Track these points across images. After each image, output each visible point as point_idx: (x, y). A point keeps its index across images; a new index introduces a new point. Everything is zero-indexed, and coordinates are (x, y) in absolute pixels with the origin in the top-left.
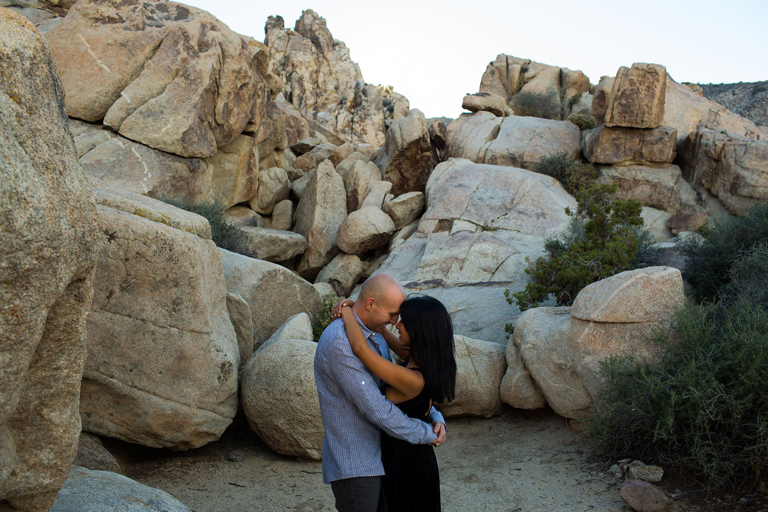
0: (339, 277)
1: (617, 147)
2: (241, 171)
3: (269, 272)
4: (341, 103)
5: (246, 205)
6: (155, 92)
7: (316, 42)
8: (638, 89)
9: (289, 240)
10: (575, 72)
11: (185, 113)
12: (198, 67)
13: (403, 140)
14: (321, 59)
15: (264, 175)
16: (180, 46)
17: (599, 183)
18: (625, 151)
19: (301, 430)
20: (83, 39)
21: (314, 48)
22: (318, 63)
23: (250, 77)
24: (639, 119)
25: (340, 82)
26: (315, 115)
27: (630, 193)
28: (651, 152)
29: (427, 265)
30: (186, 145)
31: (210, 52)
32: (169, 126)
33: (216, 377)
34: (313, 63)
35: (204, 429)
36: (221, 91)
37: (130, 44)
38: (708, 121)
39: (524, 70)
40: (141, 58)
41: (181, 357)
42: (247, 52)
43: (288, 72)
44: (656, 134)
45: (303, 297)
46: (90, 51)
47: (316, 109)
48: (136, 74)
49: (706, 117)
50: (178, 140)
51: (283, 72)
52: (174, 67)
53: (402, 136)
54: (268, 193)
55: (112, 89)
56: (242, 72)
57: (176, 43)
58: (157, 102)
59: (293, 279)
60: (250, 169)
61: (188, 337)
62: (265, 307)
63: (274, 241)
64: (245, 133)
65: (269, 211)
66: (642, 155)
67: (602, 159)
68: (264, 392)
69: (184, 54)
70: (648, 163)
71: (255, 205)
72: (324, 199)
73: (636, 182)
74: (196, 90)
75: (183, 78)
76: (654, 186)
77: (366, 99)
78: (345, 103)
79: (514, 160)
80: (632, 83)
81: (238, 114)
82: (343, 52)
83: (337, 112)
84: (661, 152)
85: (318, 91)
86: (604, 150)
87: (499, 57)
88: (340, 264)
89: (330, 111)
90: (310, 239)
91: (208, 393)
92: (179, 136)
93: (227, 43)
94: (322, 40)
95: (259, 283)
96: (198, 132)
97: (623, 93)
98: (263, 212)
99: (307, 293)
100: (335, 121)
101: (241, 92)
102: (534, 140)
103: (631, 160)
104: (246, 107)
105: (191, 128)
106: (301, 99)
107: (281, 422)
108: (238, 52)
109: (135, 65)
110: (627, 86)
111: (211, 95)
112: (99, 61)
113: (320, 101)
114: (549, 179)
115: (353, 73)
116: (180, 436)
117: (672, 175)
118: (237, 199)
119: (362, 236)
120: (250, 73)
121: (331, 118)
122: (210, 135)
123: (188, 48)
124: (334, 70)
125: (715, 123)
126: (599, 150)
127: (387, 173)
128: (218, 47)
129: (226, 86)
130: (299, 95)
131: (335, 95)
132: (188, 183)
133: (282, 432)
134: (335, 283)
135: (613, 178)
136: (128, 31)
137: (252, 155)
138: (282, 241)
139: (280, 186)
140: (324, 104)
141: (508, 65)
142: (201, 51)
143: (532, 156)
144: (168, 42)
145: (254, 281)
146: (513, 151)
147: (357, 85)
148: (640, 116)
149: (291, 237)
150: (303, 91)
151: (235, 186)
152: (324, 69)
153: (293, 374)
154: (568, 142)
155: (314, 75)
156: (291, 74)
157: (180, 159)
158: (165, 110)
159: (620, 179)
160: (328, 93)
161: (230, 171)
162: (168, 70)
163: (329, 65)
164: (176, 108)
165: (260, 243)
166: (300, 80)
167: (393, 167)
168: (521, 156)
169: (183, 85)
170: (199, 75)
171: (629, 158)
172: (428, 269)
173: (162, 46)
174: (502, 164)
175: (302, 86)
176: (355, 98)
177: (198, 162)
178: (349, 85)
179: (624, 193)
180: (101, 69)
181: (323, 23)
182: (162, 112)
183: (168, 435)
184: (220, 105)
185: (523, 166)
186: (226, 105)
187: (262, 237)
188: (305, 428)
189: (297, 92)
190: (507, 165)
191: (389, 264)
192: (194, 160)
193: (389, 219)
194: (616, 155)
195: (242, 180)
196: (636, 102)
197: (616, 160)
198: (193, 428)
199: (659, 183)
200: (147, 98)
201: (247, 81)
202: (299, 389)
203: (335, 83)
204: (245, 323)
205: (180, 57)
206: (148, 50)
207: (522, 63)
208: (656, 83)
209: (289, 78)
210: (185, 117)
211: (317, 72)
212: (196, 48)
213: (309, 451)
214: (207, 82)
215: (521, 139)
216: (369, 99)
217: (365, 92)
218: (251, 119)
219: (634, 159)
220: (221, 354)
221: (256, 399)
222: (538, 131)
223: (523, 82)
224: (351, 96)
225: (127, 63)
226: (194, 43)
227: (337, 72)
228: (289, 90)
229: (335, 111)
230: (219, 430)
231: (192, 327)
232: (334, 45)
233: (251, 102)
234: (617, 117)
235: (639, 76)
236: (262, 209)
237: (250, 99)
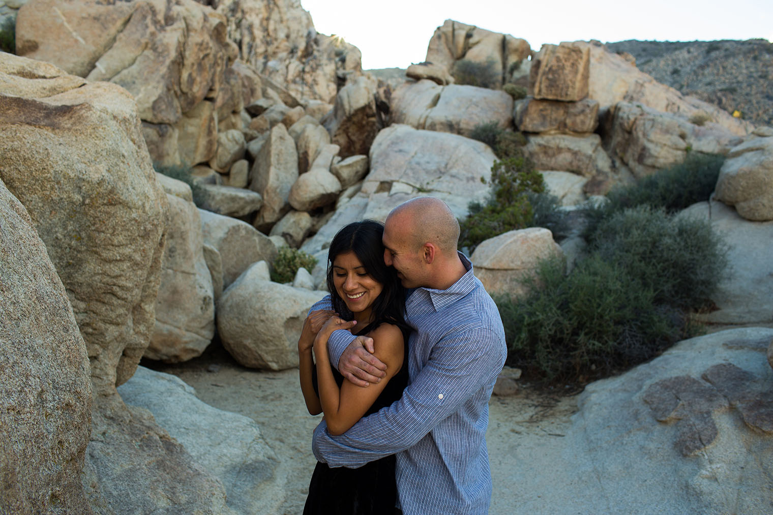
0: (291, 231)
1: (544, 117)
2: (202, 134)
3: (234, 227)
4: (292, 52)
5: (207, 164)
6: (127, 63)
8: (563, 65)
9: (247, 198)
10: (517, 39)
11: (154, 84)
12: (165, 41)
13: (350, 106)
14: (271, 6)
15: (223, 137)
16: (149, 21)
17: (527, 149)
18: (551, 121)
19: (264, 348)
20: (59, 12)
22: (269, 9)
23: (211, 48)
24: (563, 94)
25: (291, 30)
26: (265, 64)
27: (553, 160)
28: (574, 123)
30: (155, 113)
31: (175, 26)
32: (141, 95)
33: (199, 307)
34: (263, 10)
35: (190, 346)
36: (186, 62)
37: (103, 18)
38: (634, 91)
39: (469, 36)
40: (113, 31)
41: (175, 291)
42: (208, 25)
43: (237, 18)
44: (579, 106)
45: (261, 248)
46: (66, 24)
47: (266, 57)
48: (109, 46)
49: (632, 88)
50: (149, 108)
51: (233, 19)
52: (143, 41)
53: (349, 102)
54: (226, 154)
55: (87, 60)
56: (204, 44)
57: (145, 17)
58: (129, 73)
59: (253, 233)
60: (210, 132)
61: (180, 276)
62: (230, 256)
63: (233, 199)
64: (207, 99)
65: (226, 170)
66: (565, 125)
67: (530, 128)
68: (236, 319)
69: (152, 28)
70: (571, 133)
71: (215, 164)
72: (278, 160)
73: (559, 150)
74: (163, 62)
75: (151, 51)
76: (575, 154)
77: (318, 48)
78: (296, 52)
79: (452, 127)
80: (558, 59)
81: (201, 83)
83: (287, 62)
84: (583, 123)
85: (269, 39)
86: (532, 120)
87: (446, 22)
88: (292, 220)
89: (282, 60)
90: (265, 197)
91: (193, 320)
92: (150, 105)
93: (191, 18)
95: (226, 236)
96: (166, 100)
97: (550, 69)
98: (221, 171)
99: (265, 245)
100: (285, 70)
101: (203, 62)
102: (470, 109)
103: (556, 129)
104: (207, 76)
105: (160, 98)
106: (251, 47)
107: (248, 342)
108: (201, 25)
109: (108, 38)
110: (554, 62)
111: (176, 67)
112: (74, 34)
113: (271, 49)
114: (481, 145)
115: (305, 21)
116: (173, 351)
117: (592, 144)
118: (199, 159)
119: (312, 195)
120: (211, 44)
121: (281, 67)
122: (176, 103)
123: (156, 22)
124: (285, 18)
125: (640, 94)
126: (528, 120)
127: (335, 136)
128: (183, 21)
129: (191, 57)
130: (248, 43)
131: (286, 43)
132: (157, 147)
133: (250, 349)
134: (288, 236)
135: (540, 145)
136: (100, 6)
137: (211, 119)
138: (241, 198)
139: (237, 148)
140: (275, 53)
141: (454, 30)
142: (167, 24)
143: (467, 124)
144: (137, 17)
145: (221, 234)
146: (451, 118)
147: (309, 34)
148: (565, 90)
149: (248, 196)
150: (253, 39)
151: (196, 147)
152: (275, 16)
153: (258, 306)
154: (501, 111)
155: (265, 23)
156: (240, 21)
157: (151, 125)
158: (137, 81)
159: (545, 147)
160: (279, 41)
161: (192, 134)
162: (138, 43)
163: (280, 12)
164: (146, 79)
165: (222, 201)
166: (250, 28)
167: (341, 131)
168: (458, 124)
169: (152, 57)
170: (166, 48)
171: (555, 127)
173: (132, 20)
174: (441, 130)
175: (251, 33)
176: (307, 48)
177: (166, 127)
178: (300, 34)
179: (549, 159)
180: (76, 41)
182: (134, 83)
183: (164, 350)
184: (185, 75)
185: (460, 132)
186: (190, 75)
187: (223, 195)
188: (267, 346)
189: (246, 40)
190: (445, 131)
191: (335, 221)
192: (163, 126)
193: (336, 180)
194: (543, 124)
195: (203, 142)
196: (562, 77)
197: (541, 129)
198: (183, 345)
199: (579, 151)
200: (120, 69)
201: (208, 51)
202: (263, 317)
203: (286, 31)
204: (217, 269)
205: (148, 31)
206: (119, 23)
207: (467, 29)
208: (579, 60)
209: (239, 25)
210: (154, 87)
211: (268, 19)
212: (163, 22)
213: (270, 364)
214: (173, 54)
215: (459, 108)
216: (321, 48)
217: (316, 42)
218: (212, 86)
219: (558, 128)
220: (203, 290)
221: (229, 325)
222: (474, 100)
223: (467, 47)
224: (302, 45)
225: (100, 36)
226: (160, 17)
227: (288, 20)
228: (238, 37)
229: (285, 60)
230: (202, 348)
231: (183, 269)
233: (213, 70)
234: (544, 90)
235: (565, 53)
236: (221, 168)
237: (210, 68)
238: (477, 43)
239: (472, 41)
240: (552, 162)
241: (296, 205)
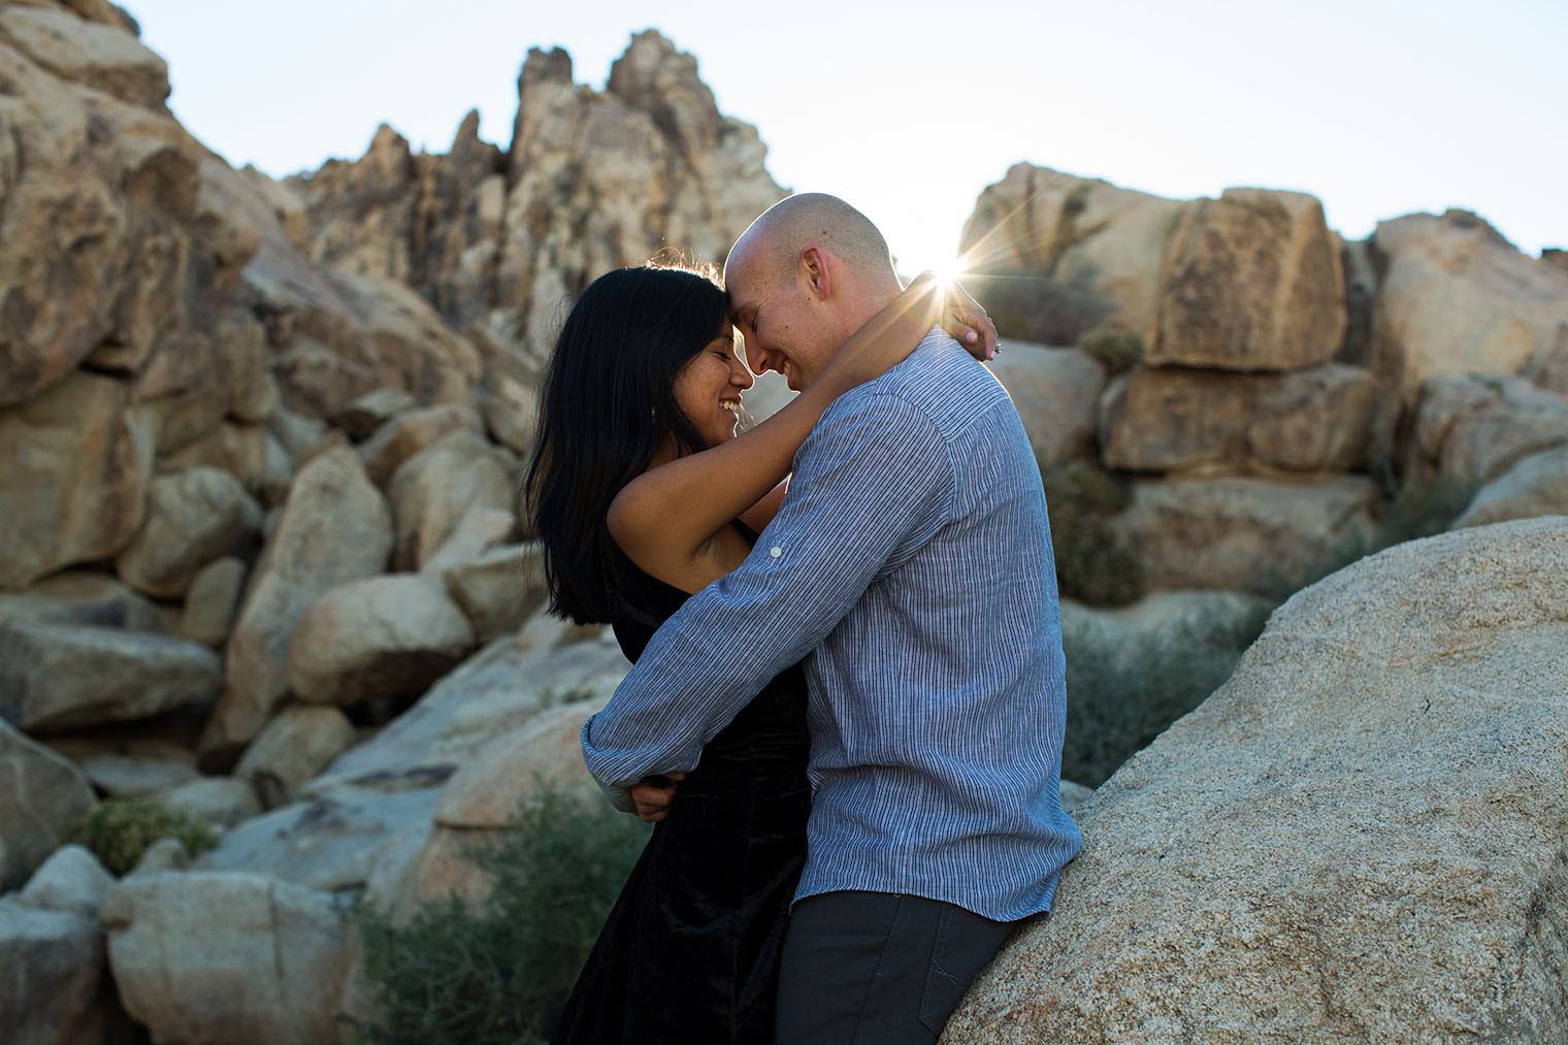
0: (278, 767)
1: (1179, 423)
2: (83, 476)
5: (105, 567)
7: (665, 122)
8: (1232, 258)
14: (679, 173)
15: (168, 490)
17: (1121, 527)
18: (1199, 435)
21: (658, 143)
22: (670, 182)
23: (111, 220)
24: (1233, 345)
27: (1204, 557)
28: (1276, 439)
29: (459, 731)
34: (653, 186)
38: (1553, 356)
39: (1074, 206)
42: (104, 153)
43: (576, 210)
44: (1294, 386)
49: (1548, 344)
51: (563, 212)
54: (173, 538)
56: (79, 204)
60: (113, 469)
63: (101, 662)
64: (91, 367)
65: (174, 589)
66: (1247, 447)
67: (1134, 458)
70: (1269, 471)
71: (134, 570)
72: (300, 558)
73: (1224, 524)
76: (1272, 535)
80: (1215, 241)
81: (61, 319)
82: (748, 151)
84: (1305, 438)
86: (1140, 431)
87: (1013, 171)
88: (287, 732)
90: (232, 663)
93: (38, 130)
94: (686, 117)
97: (1190, 271)
98: (156, 590)
99: (48, 785)
101: (79, 260)
103: (1218, 461)
104: (96, 301)
108: (69, 151)
110: (1200, 250)
117: (1332, 506)
118: (71, 549)
119: (345, 653)
120: (110, 207)
124: (717, 205)
126: (1127, 432)
128: (9, 137)
134: (269, 781)
135: (1162, 510)
137: (119, 431)
138: (126, 661)
139: (211, 522)
141: (1031, 189)
148: (1238, 334)
151: (62, 517)
152: (689, 202)
154: (1056, 406)
155: (656, 222)
156: (585, 217)
159: (1178, 515)
161: (47, 473)
163: (702, 192)
166: (613, 236)
171: (1212, 454)
172: (458, 741)
175: (616, 250)
179: (1191, 554)
181: (689, 65)
186: (16, 293)
187: (69, 648)
194: (1174, 445)
195: (86, 501)
196: (1228, 294)
197: (1169, 460)
199: (1286, 527)
201: (98, 228)
203: (717, 244)
207: (1071, 186)
208: (1283, 243)
211: (665, 211)
218: (116, 330)
219: (1225, 458)
223: (1068, 239)
227: (725, 213)
228: (578, 263)
232: (722, 130)
233: (119, 286)
234: (1172, 338)
235: (1234, 221)
236: (155, 581)
237: (110, 278)
238: (1098, 228)
239: (1083, 221)
240: (1201, 564)
241: (302, 688)
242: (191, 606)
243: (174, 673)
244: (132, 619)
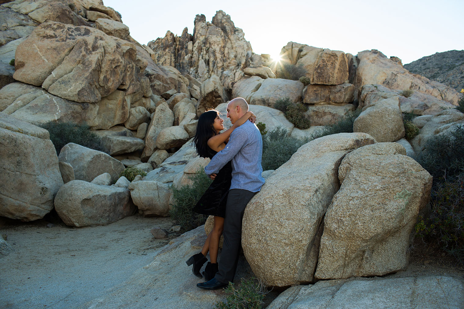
1: (317, 95)
2: (118, 109)
3: (97, 155)
4: (238, 65)
5: (123, 125)
6: (68, 71)
7: (224, 29)
8: (327, 64)
9: (132, 142)
11: (81, 82)
12: (90, 59)
14: (226, 40)
15: (133, 110)
16: (83, 49)
17: (306, 114)
18: (321, 97)
19: (72, 215)
20: (36, 47)
21: (222, 34)
22: (225, 41)
23: (121, 62)
24: (327, 80)
25: (238, 53)
26: (222, 72)
27: (321, 119)
28: (335, 97)
29: (187, 154)
30: (80, 97)
31: (98, 51)
32: (72, 88)
33: (39, 193)
34: (221, 42)
35: (34, 213)
36: (102, 70)
37: (58, 48)
38: (390, 79)
39: (300, 51)
40: (63, 55)
41: (21, 184)
42: (119, 50)
43: (207, 47)
44: (338, 88)
45: (115, 167)
46: (39, 52)
47: (223, 69)
48: (60, 63)
49: (389, 77)
50: (76, 95)
51: (204, 48)
52: (78, 59)
54: (134, 119)
55: (48, 70)
56: (116, 60)
57: (81, 47)
58: (67, 76)
59: (110, 159)
60: (123, 107)
61: (24, 176)
62: (94, 171)
63: (124, 143)
64: (119, 89)
65: (135, 128)
66: (330, 99)
67: (309, 101)
68: (60, 200)
69: (84, 53)
70: (333, 103)
71: (128, 125)
72: (158, 123)
73: (325, 113)
74: (88, 70)
75: (82, 65)
76: (334, 115)
77: (252, 63)
78: (241, 65)
79: (264, 102)
80: (324, 61)
81: (113, 81)
82: (240, 35)
83: (235, 71)
84: (340, 97)
85: (224, 58)
86: (309, 96)
87: (288, 43)
88: (157, 154)
89: (231, 70)
90: (146, 142)
91: (35, 199)
92: (76, 93)
93: (108, 46)
94: (228, 28)
95: (91, 160)
96: (88, 90)
97: (319, 67)
98: (132, 129)
99: (117, 165)
100: (233, 76)
101: (116, 70)
102: (276, 91)
103: (324, 102)
104: (119, 77)
105: (83, 89)
106: (214, 63)
107: (64, 212)
108: (113, 50)
109: (60, 59)
110: (321, 63)
111: (97, 73)
112: (43, 57)
113: (226, 64)
114: (277, 112)
115: (246, 47)
116: (24, 215)
118: (116, 122)
119: (167, 140)
120: (121, 60)
121: (231, 74)
122: (97, 92)
123: (87, 50)
124: (234, 46)
125: (394, 80)
126: (307, 97)
128: (103, 48)
129: (105, 67)
130: (213, 61)
131: (235, 61)
132: (81, 115)
133: (65, 216)
134: (154, 163)
135: (314, 111)
136: (58, 42)
137: (124, 100)
138: (128, 142)
139: (142, 116)
140: (228, 66)
141: (292, 47)
142: (93, 50)
143: (273, 100)
144: (76, 47)
145: (89, 159)
146: (264, 97)
147: (248, 54)
148: (327, 78)
150: (216, 59)
151: (115, 116)
152: (229, 45)
153: (69, 192)
154: (294, 92)
155: (222, 49)
156: (209, 49)
157: (77, 103)
158: (71, 80)
159: (317, 112)
160: (230, 59)
161: (112, 108)
162: (75, 61)
163: (231, 43)
164: (76, 79)
165: (117, 143)
166: (214, 52)
168: (268, 100)
169: (82, 68)
170: (90, 63)
171: (323, 101)
172: (187, 156)
173: (74, 49)
174: (258, 104)
175: (215, 55)
176: (246, 63)
177: (88, 105)
178: (243, 55)
179: (319, 119)
180: (44, 61)
181: (228, 18)
182: (69, 81)
183: (17, 214)
184: (102, 77)
185: (269, 105)
186: (105, 77)
187: (118, 140)
188: (73, 214)
189: (212, 59)
190: (261, 105)
191: (176, 154)
192: (85, 104)
193: (186, 132)
194: (316, 99)
195: (119, 113)
196: (326, 71)
197: (315, 102)
198: (28, 212)
199: (336, 114)
200: (63, 75)
201: (119, 64)
202: (71, 199)
203: (234, 54)
204: (72, 176)
205: (81, 54)
206: (67, 51)
207: (300, 47)
208: (336, 61)
209: (207, 51)
210: (80, 84)
211: (224, 47)
212: (91, 49)
213: (75, 223)
214: (94, 66)
215: (270, 91)
216: (254, 63)
217: (252, 59)
218: (123, 82)
219: (326, 101)
220: (42, 184)
221: (58, 202)
222: (280, 86)
223: (299, 57)
224: (243, 61)
225: (56, 58)
226: (90, 47)
227: (236, 47)
228: (207, 58)
229: (234, 70)
230: (43, 214)
231: (26, 172)
232: (235, 30)
233: (123, 74)
234: (315, 79)
235: (327, 57)
236: (131, 127)
237: (121, 73)
238: (305, 55)
239: (302, 53)
240: (321, 120)
241: (159, 147)
242: (138, 132)
243: (136, 144)
244: (128, 134)
